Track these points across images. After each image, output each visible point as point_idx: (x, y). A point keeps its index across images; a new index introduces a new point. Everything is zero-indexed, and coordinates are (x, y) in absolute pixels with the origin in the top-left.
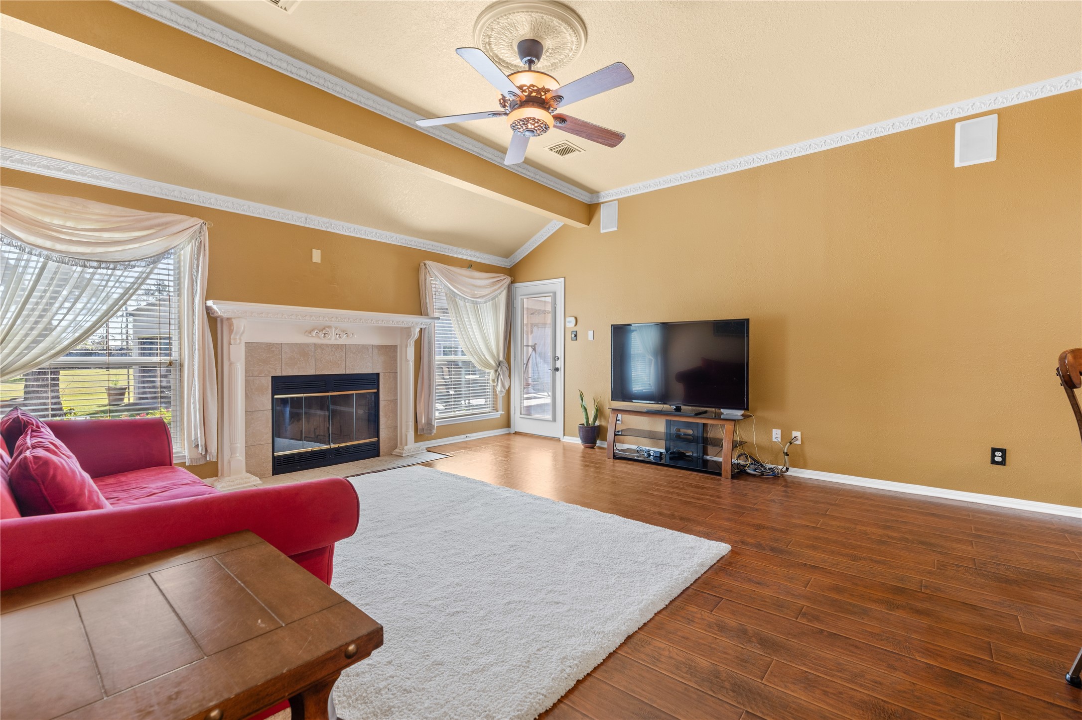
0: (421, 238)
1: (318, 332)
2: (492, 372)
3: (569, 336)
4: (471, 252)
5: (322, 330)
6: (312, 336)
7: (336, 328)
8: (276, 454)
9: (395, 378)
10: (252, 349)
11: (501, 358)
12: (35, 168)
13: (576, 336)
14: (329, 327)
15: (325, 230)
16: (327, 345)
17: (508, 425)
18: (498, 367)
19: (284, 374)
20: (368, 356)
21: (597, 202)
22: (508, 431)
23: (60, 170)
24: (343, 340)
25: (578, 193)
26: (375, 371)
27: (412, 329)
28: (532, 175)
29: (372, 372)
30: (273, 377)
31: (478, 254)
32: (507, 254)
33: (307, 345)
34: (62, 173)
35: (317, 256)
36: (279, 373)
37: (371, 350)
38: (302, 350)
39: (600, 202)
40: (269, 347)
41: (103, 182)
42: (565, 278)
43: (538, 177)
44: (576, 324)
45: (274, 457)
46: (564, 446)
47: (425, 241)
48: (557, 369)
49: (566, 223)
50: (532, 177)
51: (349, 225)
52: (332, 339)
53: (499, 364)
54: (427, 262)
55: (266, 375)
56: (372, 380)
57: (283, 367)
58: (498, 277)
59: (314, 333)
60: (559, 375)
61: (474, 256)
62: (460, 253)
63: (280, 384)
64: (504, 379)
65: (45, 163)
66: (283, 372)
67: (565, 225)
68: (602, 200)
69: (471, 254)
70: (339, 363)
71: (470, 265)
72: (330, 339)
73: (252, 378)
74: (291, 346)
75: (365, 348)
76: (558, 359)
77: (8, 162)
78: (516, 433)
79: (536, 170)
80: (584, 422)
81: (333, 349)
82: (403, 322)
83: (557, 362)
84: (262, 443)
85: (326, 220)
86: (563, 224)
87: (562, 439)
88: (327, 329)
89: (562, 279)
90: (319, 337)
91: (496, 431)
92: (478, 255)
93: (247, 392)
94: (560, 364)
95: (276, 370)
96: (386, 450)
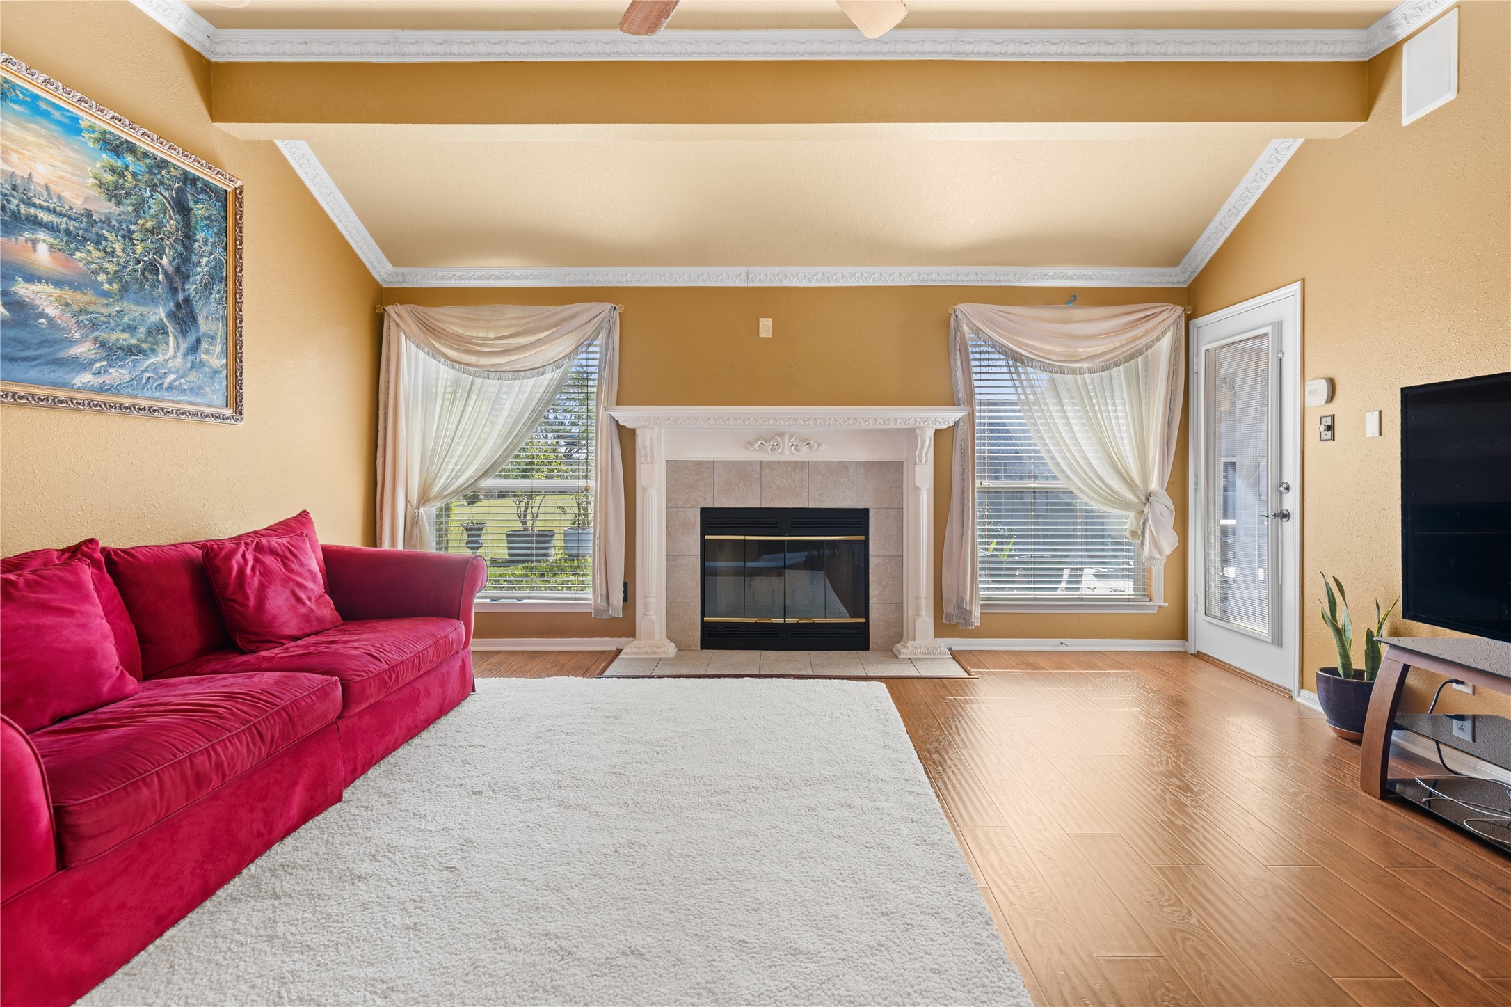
0: (951, 265)
1: (764, 442)
2: (1132, 514)
3: (1315, 428)
4: (1070, 271)
5: (769, 441)
6: (755, 449)
7: (791, 436)
8: (706, 619)
9: (900, 519)
10: (675, 468)
11: (1154, 485)
12: (472, 281)
13: (1330, 428)
14: (782, 435)
15: (778, 285)
16: (779, 462)
17: (1182, 633)
18: (1145, 504)
19: (717, 505)
20: (847, 480)
21: (1392, 44)
22: (1183, 646)
23: (488, 278)
24: (804, 455)
25: (1306, 42)
26: (861, 506)
27: (917, 431)
28: (1123, 49)
29: (854, 507)
30: (703, 510)
31: (1090, 271)
32: (1174, 257)
33: (750, 463)
34: (491, 281)
35: (766, 327)
36: (709, 505)
37: (852, 470)
38: (741, 470)
39: (1400, 38)
40: (698, 465)
41: (524, 281)
42: (1303, 280)
43: (1142, 48)
44: (1331, 397)
45: (703, 624)
46: (1299, 712)
47: (960, 269)
48: (1286, 516)
49: (1309, 138)
50: (1126, 54)
51: (814, 269)
52: (786, 454)
53: (1147, 499)
54: (960, 307)
55: (693, 507)
56: (856, 520)
57: (716, 495)
58: (1145, 310)
59: (757, 445)
60: (1290, 528)
61: (1080, 278)
62: (1043, 277)
63: (713, 519)
64: (1156, 531)
65: (478, 274)
66: (715, 503)
67: (1307, 142)
68: (1401, 33)
69: (1071, 273)
70: (798, 490)
71: (1072, 297)
72: (782, 453)
73: (675, 510)
74: (727, 464)
75: (843, 466)
76: (1288, 489)
77: (453, 281)
78: (1199, 656)
79: (1131, 32)
80: (1337, 663)
81: (789, 469)
82: (896, 420)
83: (1285, 496)
84: (687, 601)
85: (776, 269)
86: (1300, 141)
87: (1295, 694)
88: (777, 438)
89: (1297, 286)
90: (766, 451)
91: (1158, 642)
92: (1090, 273)
93: (670, 528)
94: (1291, 502)
95: (706, 499)
96: (879, 642)
